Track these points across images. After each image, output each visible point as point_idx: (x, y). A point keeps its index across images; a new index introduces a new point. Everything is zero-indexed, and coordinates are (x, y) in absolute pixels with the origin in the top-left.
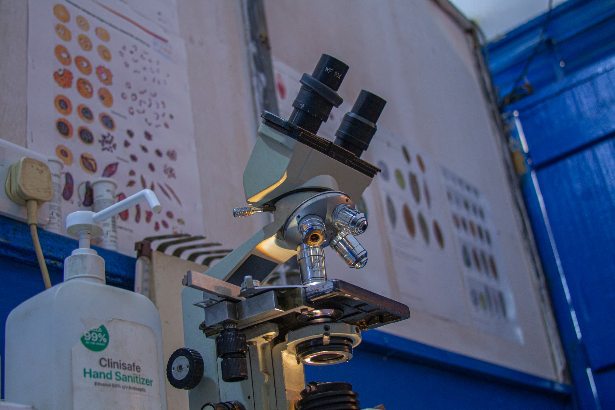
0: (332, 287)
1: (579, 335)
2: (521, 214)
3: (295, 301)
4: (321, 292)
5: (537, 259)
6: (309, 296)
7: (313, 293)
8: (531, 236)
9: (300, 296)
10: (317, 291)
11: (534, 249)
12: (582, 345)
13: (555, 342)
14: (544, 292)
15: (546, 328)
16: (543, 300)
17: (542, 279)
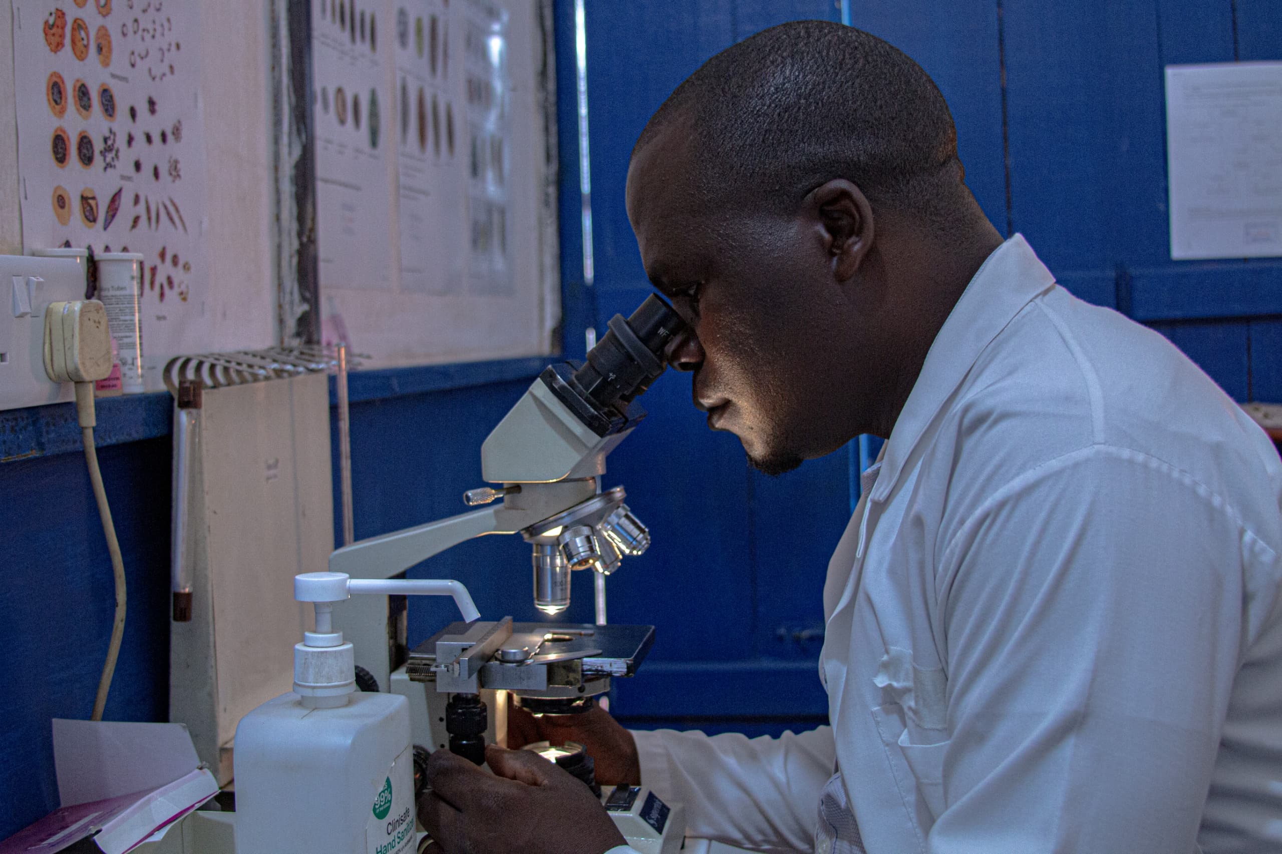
0: (625, 670)
1: (589, 273)
2: (544, 41)
3: (568, 677)
4: (607, 672)
5: (554, 129)
6: (587, 670)
7: (594, 669)
8: (551, 86)
9: (578, 672)
10: (599, 668)
11: (552, 110)
12: (590, 293)
13: (551, 279)
14: (552, 191)
15: (541, 251)
16: (547, 203)
17: (554, 167)
